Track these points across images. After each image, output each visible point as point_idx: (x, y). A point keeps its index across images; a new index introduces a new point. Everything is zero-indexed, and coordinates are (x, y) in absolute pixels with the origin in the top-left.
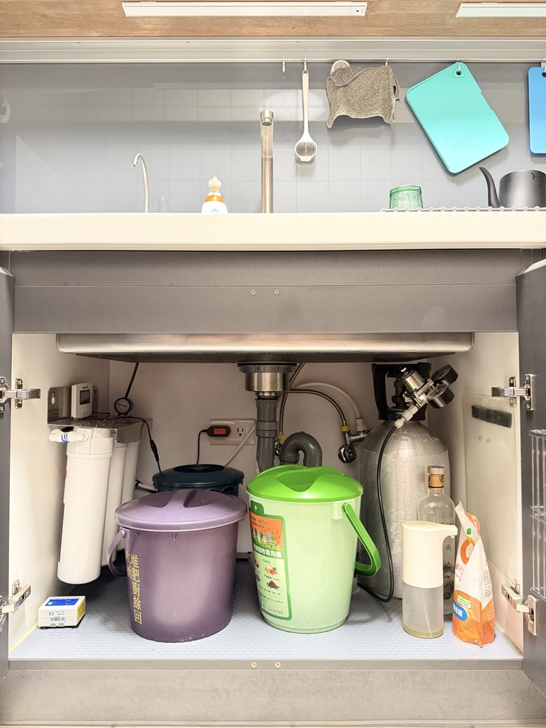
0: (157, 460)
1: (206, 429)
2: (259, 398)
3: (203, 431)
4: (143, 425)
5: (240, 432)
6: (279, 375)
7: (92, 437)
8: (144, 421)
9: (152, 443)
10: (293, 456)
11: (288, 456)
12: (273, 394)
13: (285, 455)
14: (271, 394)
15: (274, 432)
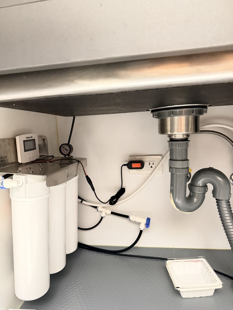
0: (93, 190)
1: (126, 163)
2: (172, 140)
3: (124, 165)
4: (78, 164)
5: (151, 165)
6: (191, 118)
7: (26, 183)
8: (79, 162)
9: (87, 177)
10: (203, 188)
11: (197, 189)
12: (185, 136)
13: (195, 188)
14: (184, 136)
15: (186, 169)
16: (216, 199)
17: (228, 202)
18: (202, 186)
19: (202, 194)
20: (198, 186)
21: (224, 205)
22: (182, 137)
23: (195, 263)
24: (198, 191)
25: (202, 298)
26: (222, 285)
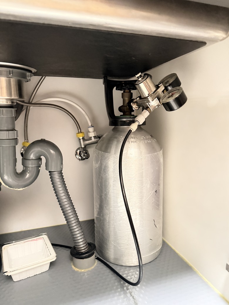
10: (36, 161)
11: (30, 162)
12: (9, 102)
13: (27, 161)
14: (7, 102)
15: (13, 140)
16: (49, 172)
17: (61, 173)
18: (35, 159)
19: (35, 167)
20: (30, 159)
21: (56, 176)
22: (6, 103)
23: (36, 241)
24: (31, 165)
25: (37, 276)
26: (56, 256)
